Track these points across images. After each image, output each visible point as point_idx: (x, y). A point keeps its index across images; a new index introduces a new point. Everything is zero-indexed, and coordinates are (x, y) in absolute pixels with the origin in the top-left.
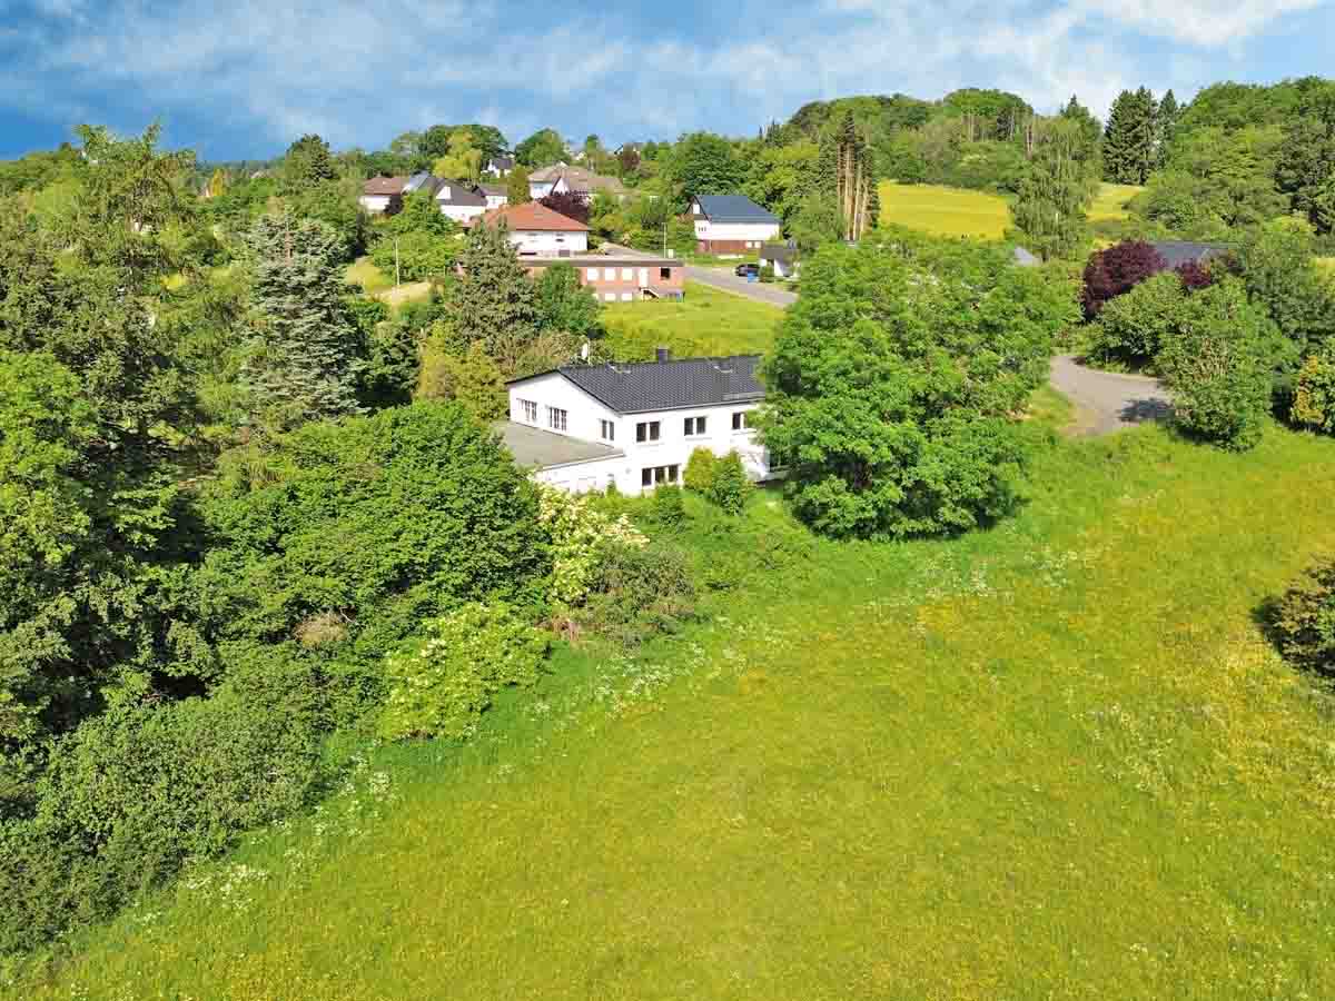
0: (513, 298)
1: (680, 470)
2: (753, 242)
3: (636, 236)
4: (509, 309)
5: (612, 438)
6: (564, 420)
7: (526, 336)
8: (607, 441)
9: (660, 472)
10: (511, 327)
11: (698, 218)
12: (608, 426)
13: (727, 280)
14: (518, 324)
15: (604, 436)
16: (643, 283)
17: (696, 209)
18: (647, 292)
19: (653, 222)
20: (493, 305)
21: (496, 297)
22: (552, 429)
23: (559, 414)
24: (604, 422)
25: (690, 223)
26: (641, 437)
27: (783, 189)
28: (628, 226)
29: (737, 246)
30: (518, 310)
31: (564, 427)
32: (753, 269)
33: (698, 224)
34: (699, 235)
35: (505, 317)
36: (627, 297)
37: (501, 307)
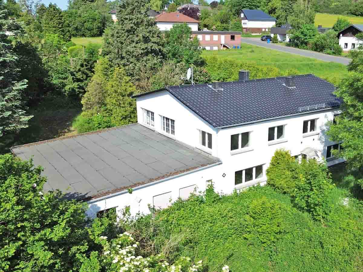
0: (146, 40)
1: (265, 168)
2: (265, 29)
3: (218, 26)
4: (144, 46)
5: (210, 146)
6: (173, 127)
7: (155, 64)
8: (206, 148)
9: (249, 172)
10: (145, 58)
11: (243, 19)
12: (207, 136)
13: (258, 42)
14: (150, 56)
15: (204, 144)
16: (223, 42)
17: (242, 15)
18: (224, 46)
19: (225, 21)
20: (134, 44)
21: (136, 39)
22: (165, 133)
23: (169, 123)
24: (204, 133)
25: (240, 21)
26: (234, 146)
27: (276, 8)
28: (215, 23)
29: (259, 30)
30: (149, 47)
31: (173, 132)
32: (268, 37)
33: (243, 21)
34: (244, 26)
35: (141, 51)
36: (215, 48)
37: (139, 45)
